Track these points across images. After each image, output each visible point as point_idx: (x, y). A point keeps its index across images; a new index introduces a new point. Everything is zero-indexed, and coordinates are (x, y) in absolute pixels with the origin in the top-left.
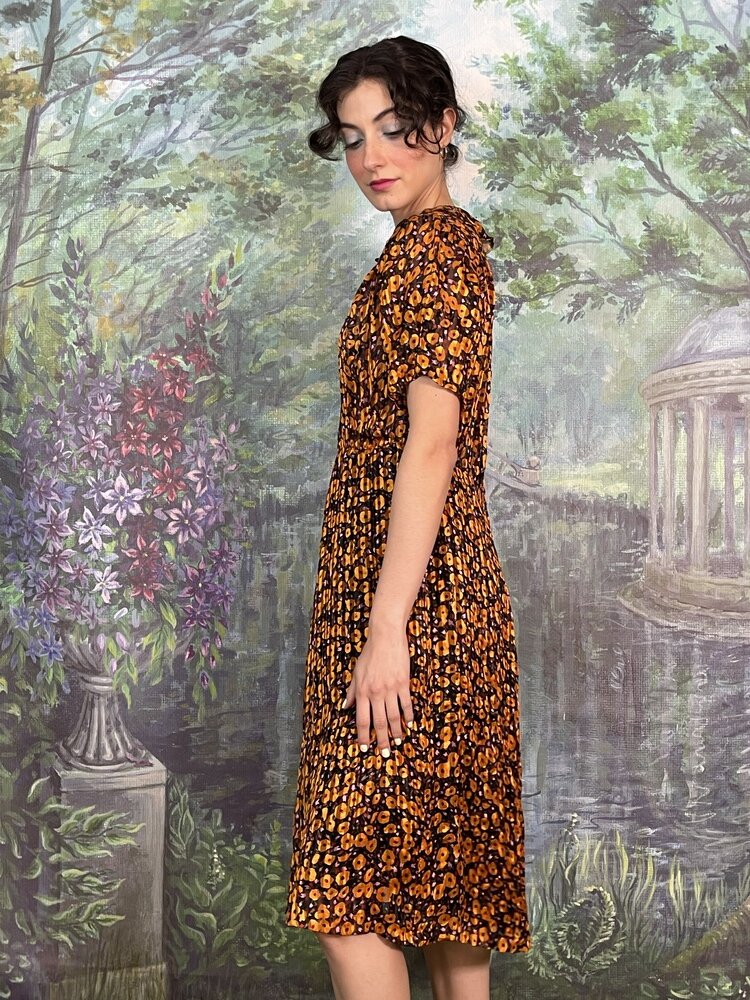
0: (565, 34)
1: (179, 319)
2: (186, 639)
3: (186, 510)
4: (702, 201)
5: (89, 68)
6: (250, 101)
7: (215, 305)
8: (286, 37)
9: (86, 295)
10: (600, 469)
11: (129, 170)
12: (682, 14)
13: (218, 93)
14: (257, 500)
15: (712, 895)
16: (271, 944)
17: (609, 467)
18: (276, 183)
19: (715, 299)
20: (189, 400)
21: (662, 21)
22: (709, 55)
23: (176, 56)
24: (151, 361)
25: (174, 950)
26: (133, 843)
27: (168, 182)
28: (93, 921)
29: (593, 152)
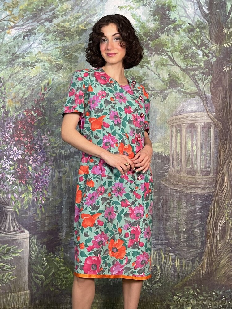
0: (145, 19)
1: (33, 101)
2: (35, 195)
3: (35, 157)
4: (184, 68)
5: (5, 25)
6: (53, 36)
7: (43, 96)
8: (64, 18)
9: (4, 93)
10: (156, 145)
11: (17, 56)
12: (179, 14)
13: (44, 34)
14: (56, 154)
15: (188, 266)
16: (61, 284)
17: (158, 144)
18: (61, 61)
19: (188, 96)
20: (36, 124)
21: (173, 15)
22: (186, 26)
23: (31, 23)
24: (24, 113)
25: (32, 286)
26: (19, 255)
27: (29, 60)
28: (8, 278)
29: (153, 53)
